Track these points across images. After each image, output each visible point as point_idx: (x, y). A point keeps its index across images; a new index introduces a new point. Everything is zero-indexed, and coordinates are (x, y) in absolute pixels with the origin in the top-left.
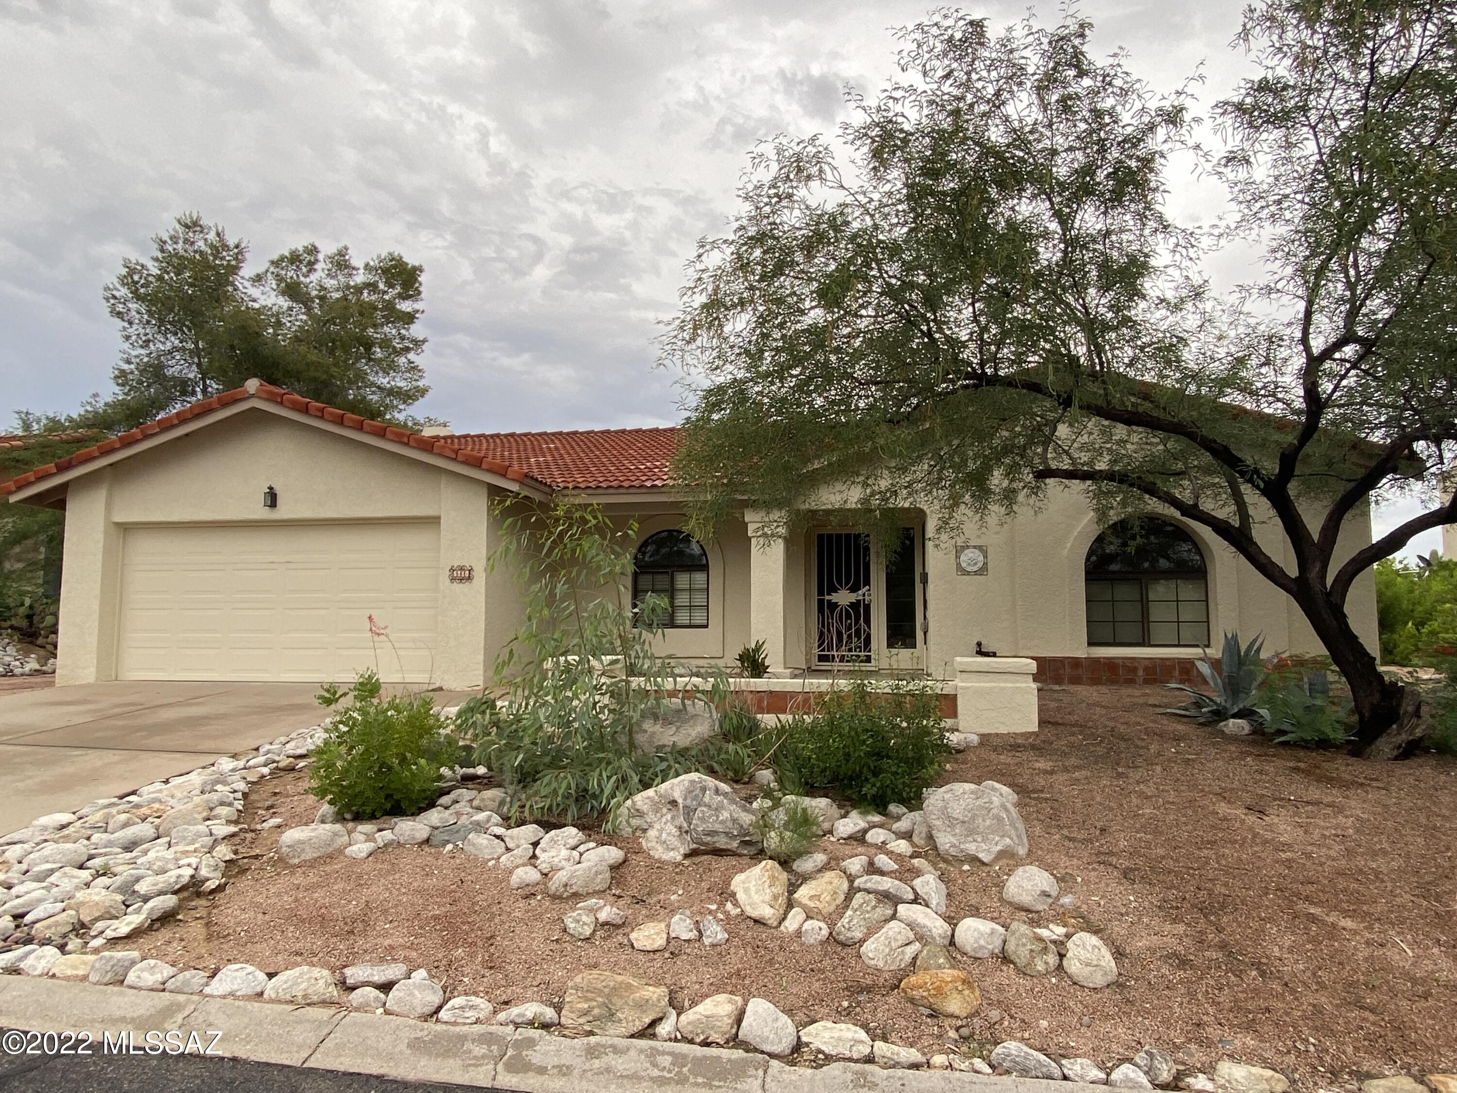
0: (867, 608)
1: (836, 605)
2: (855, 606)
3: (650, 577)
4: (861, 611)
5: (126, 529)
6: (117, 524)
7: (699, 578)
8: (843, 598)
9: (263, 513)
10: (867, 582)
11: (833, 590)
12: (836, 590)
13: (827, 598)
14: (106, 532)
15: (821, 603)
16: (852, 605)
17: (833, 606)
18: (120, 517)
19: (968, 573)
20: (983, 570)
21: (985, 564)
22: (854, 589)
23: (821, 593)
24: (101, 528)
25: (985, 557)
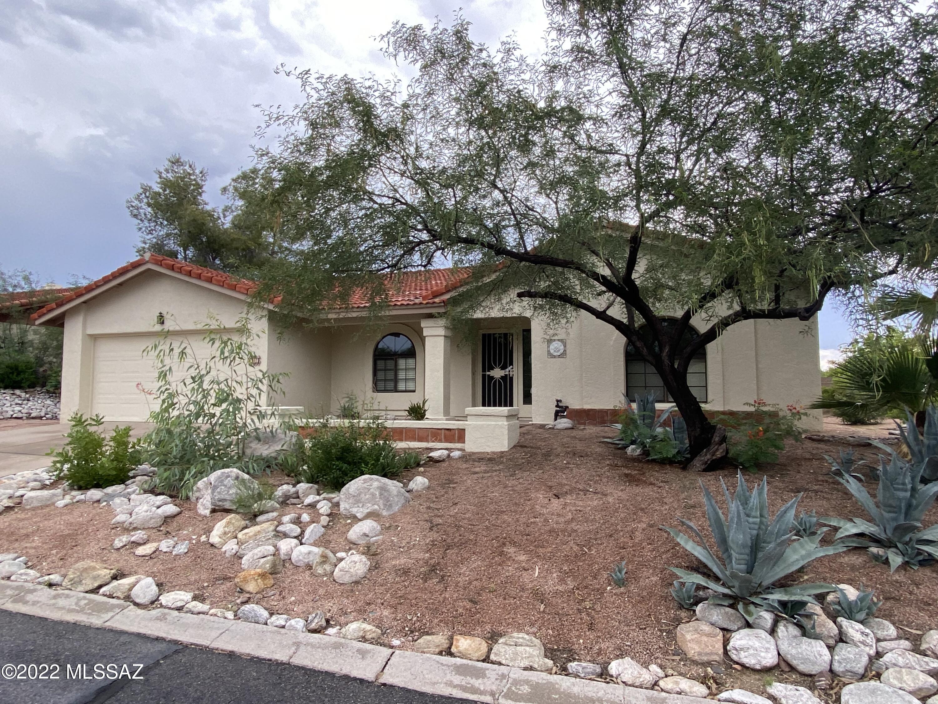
0: (511, 379)
1: (492, 378)
2: (504, 378)
3: (383, 362)
4: (508, 381)
5: (95, 338)
6: (90, 336)
7: (411, 361)
8: (497, 373)
9: (158, 328)
10: (511, 364)
11: (491, 368)
12: (492, 369)
13: (488, 373)
14: (83, 340)
15: (484, 376)
16: (502, 378)
17: (491, 378)
18: (90, 332)
19: (555, 357)
20: (563, 355)
21: (565, 351)
22: (504, 368)
23: (484, 370)
24: (80, 337)
25: (565, 346)
